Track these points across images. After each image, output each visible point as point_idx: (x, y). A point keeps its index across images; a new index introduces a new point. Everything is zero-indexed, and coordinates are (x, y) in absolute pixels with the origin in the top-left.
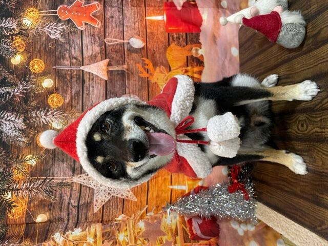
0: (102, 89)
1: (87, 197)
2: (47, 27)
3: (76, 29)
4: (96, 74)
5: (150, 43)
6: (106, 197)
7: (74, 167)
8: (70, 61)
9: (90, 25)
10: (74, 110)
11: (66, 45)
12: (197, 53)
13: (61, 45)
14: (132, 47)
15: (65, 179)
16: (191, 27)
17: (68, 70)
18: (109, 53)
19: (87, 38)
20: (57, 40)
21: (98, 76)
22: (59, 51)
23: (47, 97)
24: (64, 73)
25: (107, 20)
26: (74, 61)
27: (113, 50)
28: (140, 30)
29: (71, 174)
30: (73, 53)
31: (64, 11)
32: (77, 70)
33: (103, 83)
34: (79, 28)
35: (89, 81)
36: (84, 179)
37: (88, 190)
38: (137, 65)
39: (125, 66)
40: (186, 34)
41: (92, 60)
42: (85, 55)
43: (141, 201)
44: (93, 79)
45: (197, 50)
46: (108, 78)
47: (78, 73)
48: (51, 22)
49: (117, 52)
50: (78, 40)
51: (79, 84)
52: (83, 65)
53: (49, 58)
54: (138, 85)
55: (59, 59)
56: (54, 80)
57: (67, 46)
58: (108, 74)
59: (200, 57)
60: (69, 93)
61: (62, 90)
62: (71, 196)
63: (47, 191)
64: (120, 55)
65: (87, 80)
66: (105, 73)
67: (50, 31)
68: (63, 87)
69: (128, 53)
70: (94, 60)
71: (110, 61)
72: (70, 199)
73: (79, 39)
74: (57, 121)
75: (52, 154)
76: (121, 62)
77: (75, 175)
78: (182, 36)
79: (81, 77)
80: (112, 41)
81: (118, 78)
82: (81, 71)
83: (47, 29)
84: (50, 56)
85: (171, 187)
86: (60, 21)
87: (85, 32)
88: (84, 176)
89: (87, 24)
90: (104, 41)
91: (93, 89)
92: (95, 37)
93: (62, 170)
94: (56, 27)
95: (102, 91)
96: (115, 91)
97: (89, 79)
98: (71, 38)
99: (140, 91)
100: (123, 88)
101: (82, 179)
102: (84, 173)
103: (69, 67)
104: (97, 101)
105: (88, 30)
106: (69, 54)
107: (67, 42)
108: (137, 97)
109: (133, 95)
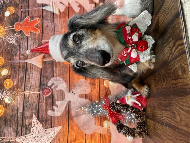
2: (8, 36)
3: (24, 36)
7: (17, 131)
8: (20, 57)
10: (19, 90)
13: (15, 47)
15: (11, 139)
17: (18, 63)
19: (31, 41)
20: (13, 44)
22: (13, 50)
23: (4, 82)
24: (15, 65)
25: (44, 29)
26: (22, 56)
29: (15, 136)
30: (22, 51)
31: (18, 26)
32: (23, 63)
33: (39, 70)
34: (26, 35)
35: (30, 69)
41: (33, 55)
44: (33, 68)
46: (43, 67)
47: (24, 64)
48: (10, 33)
50: (25, 43)
52: (27, 59)
53: (7, 56)
54: (63, 70)
55: (13, 56)
56: (9, 70)
57: (18, 48)
58: (42, 64)
60: (17, 78)
61: (13, 76)
65: (29, 69)
67: (9, 39)
68: (13, 75)
71: (45, 55)
73: (26, 42)
74: (8, 98)
75: (4, 121)
77: (18, 136)
79: (25, 67)
80: (46, 41)
81: (49, 66)
82: (26, 63)
83: (7, 38)
84: (8, 54)
86: (15, 32)
87: (30, 37)
88: (23, 138)
89: (32, 32)
90: (41, 42)
91: (33, 75)
92: (35, 40)
93: (9, 133)
94: (13, 36)
95: (38, 76)
96: (46, 75)
97: (30, 68)
98: (21, 42)
99: (64, 74)
100: (52, 73)
101: (22, 139)
102: (23, 135)
103: (19, 61)
104: (35, 83)
105: (32, 36)
106: (19, 52)
107: (18, 45)
108: (61, 79)
109: (58, 77)
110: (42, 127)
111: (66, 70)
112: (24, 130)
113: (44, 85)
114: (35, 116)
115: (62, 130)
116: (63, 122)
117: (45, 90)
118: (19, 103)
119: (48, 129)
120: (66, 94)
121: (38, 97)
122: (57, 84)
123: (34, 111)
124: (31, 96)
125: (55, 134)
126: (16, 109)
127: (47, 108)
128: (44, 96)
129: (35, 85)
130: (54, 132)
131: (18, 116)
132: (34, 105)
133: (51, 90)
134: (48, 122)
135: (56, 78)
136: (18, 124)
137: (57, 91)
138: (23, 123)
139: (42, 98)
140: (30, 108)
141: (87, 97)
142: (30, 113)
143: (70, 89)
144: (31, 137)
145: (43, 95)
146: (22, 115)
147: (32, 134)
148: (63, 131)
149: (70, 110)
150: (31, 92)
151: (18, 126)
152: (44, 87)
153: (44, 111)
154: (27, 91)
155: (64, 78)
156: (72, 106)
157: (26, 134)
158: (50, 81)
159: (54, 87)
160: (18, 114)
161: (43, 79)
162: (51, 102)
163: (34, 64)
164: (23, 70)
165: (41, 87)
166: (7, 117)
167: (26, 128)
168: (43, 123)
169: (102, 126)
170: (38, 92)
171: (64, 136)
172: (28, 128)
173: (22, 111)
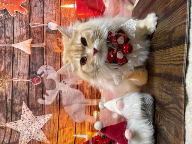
0: (27, 61)
1: (15, 138)
3: (9, 16)
4: (23, 50)
6: (27, 139)
7: (7, 117)
8: (5, 40)
10: (6, 76)
14: (49, 29)
15: (1, 124)
17: (3, 47)
18: (32, 34)
19: (17, 23)
21: (24, 51)
25: (32, 9)
26: (8, 40)
27: (35, 31)
28: (56, 16)
29: (5, 121)
30: (7, 34)
32: (9, 47)
33: (28, 57)
34: (12, 15)
35: (18, 55)
36: (14, 125)
37: (16, 133)
38: (53, 43)
39: (44, 44)
41: (20, 39)
42: (15, 35)
44: (20, 54)
46: (31, 53)
47: (10, 49)
49: (38, 33)
50: (11, 25)
51: (10, 57)
52: (13, 43)
54: (53, 59)
57: (3, 29)
58: (31, 50)
60: (3, 64)
62: (5, 136)
64: (40, 36)
65: (16, 54)
66: (29, 49)
69: (46, 34)
70: (21, 39)
71: (33, 40)
72: (4, 138)
73: (11, 23)
76: (41, 41)
77: (8, 122)
79: (12, 52)
80: (35, 24)
81: (38, 53)
82: (12, 48)
87: (16, 18)
88: (13, 123)
89: (18, 12)
90: (29, 25)
91: (20, 61)
92: (22, 22)
95: (27, 63)
96: (36, 63)
97: (18, 54)
98: (6, 23)
99: (54, 63)
100: (42, 61)
101: (12, 125)
102: (13, 121)
103: (4, 44)
104: (23, 70)
105: (18, 16)
106: (4, 35)
107: (3, 26)
108: (52, 68)
109: (49, 66)
110: (32, 114)
111: (56, 59)
112: (14, 116)
113: (33, 73)
114: (25, 104)
115: (53, 117)
116: (53, 111)
117: (35, 78)
118: (7, 90)
119: (38, 117)
120: (57, 84)
121: (27, 84)
122: (47, 73)
123: (23, 99)
124: (19, 83)
125: (46, 121)
126: (5, 95)
127: (37, 96)
128: (34, 85)
129: (23, 72)
130: (44, 119)
131: (7, 103)
132: (23, 93)
133: (41, 79)
134: (38, 110)
135: (47, 67)
136: (7, 110)
137: (47, 80)
138: (13, 109)
139: (32, 86)
140: (19, 95)
141: (78, 88)
142: (19, 101)
143: (61, 79)
144: (22, 122)
145: (32, 83)
146: (11, 102)
147: (23, 121)
148: (54, 119)
149: (61, 100)
151: (7, 112)
152: (33, 75)
153: (34, 99)
154: (15, 78)
155: (55, 67)
156: (63, 95)
157: (16, 120)
158: (39, 69)
159: (44, 76)
160: (6, 100)
161: (33, 67)
162: (42, 90)
163: (22, 49)
164: (10, 55)
165: (31, 74)
167: (16, 115)
168: (34, 111)
169: (92, 115)
170: (27, 79)
171: (54, 123)
172: (19, 115)
173: (11, 98)
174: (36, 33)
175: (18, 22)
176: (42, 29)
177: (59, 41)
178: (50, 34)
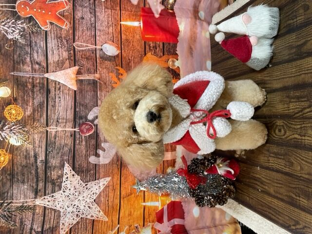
0: (71, 100)
1: (52, 220)
2: (3, 24)
3: (39, 29)
4: (63, 83)
5: (125, 51)
6: (73, 219)
7: (37, 189)
8: (32, 67)
9: (56, 25)
10: (36, 124)
11: (26, 47)
12: (174, 65)
13: (21, 47)
14: (104, 54)
15: (26, 202)
16: (168, 36)
17: (29, 78)
18: (78, 60)
19: (53, 41)
20: (16, 41)
22: (18, 53)
23: (3, 109)
24: (24, 81)
25: (77, 21)
26: (37, 66)
27: (83, 55)
28: (115, 36)
29: (34, 196)
30: (36, 57)
31: (25, 7)
32: (40, 78)
33: (72, 94)
34: (42, 28)
35: (55, 91)
36: (49, 201)
37: (53, 212)
38: (111, 74)
39: (97, 75)
40: (163, 43)
41: (58, 66)
42: (50, 60)
43: (112, 221)
44: (59, 89)
45: (173, 62)
46: (78, 88)
47: (41, 81)
48: (8, 19)
49: (87, 59)
50: (42, 43)
51: (43, 93)
52: (47, 72)
53: (5, 62)
55: (19, 63)
56: (12, 89)
57: (28, 49)
58: (77, 85)
59: (177, 68)
60: (30, 104)
61: (21, 101)
62: (33, 220)
63: (5, 216)
64: (91, 63)
65: (52, 90)
66: (74, 82)
67: (7, 29)
68: (23, 98)
69: (100, 61)
70: (60, 66)
71: (80, 69)
72: (32, 224)
73: (43, 40)
74: (15, 137)
75: (10, 175)
76: (92, 70)
77: (38, 197)
78: (159, 46)
79: (46, 87)
80: (82, 45)
81: (88, 88)
82: (46, 79)
83: (2, 27)
84: (7, 59)
85: (144, 204)
86: (19, 18)
87: (51, 33)
88: (48, 198)
89: (53, 23)
90: (73, 45)
91: (60, 101)
92: (62, 40)
93: (22, 192)
94: (14, 25)
95: (71, 103)
96: (85, 103)
97: (55, 88)
98: (33, 39)
100: (94, 100)
101: (46, 200)
102: (48, 194)
103: (31, 73)
104: (65, 113)
105: (54, 31)
106: (31, 58)
107: (27, 45)
110: (80, 180)
112: (50, 185)
113: (81, 118)
114: (68, 165)
115: (112, 182)
116: (112, 172)
117: (84, 126)
118: (37, 146)
119: (90, 183)
121: (71, 136)
123: (66, 158)
124: (59, 134)
125: (101, 189)
126: (33, 155)
127: (88, 153)
128: (83, 135)
129: (65, 117)
130: (99, 186)
131: (37, 166)
132: (66, 149)
134: (89, 173)
136: (37, 178)
138: (47, 176)
139: (79, 138)
140: (58, 153)
142: (59, 161)
144: (63, 195)
145: (80, 133)
146: (44, 164)
147: (64, 192)
148: (113, 184)
150: (59, 129)
151: (37, 181)
152: (81, 121)
153: (84, 157)
154: (52, 127)
157: (53, 191)
158: (91, 113)
160: (36, 162)
161: (80, 109)
162: (95, 142)
163: (61, 82)
164: (41, 90)
165: (77, 120)
166: (16, 169)
167: (53, 184)
168: (82, 175)
170: (72, 128)
171: (114, 190)
172: (57, 184)
173: (44, 158)
174: (84, 58)
175: (54, 39)
176: (93, 53)
177: (119, 72)
178: (106, 62)
